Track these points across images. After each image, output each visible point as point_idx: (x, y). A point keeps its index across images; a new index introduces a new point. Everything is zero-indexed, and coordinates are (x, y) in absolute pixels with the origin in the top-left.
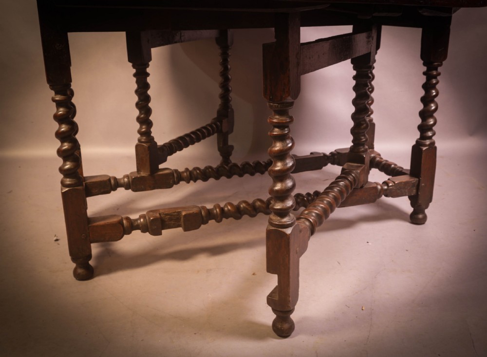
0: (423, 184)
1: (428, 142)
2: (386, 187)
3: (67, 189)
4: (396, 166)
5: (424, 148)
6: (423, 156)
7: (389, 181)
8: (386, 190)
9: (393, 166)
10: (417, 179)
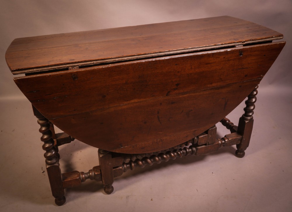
0: (244, 139)
1: (249, 118)
2: (223, 142)
3: (49, 166)
4: (229, 122)
5: (247, 122)
6: (246, 125)
7: (225, 138)
8: (224, 143)
9: (227, 121)
10: (241, 136)
